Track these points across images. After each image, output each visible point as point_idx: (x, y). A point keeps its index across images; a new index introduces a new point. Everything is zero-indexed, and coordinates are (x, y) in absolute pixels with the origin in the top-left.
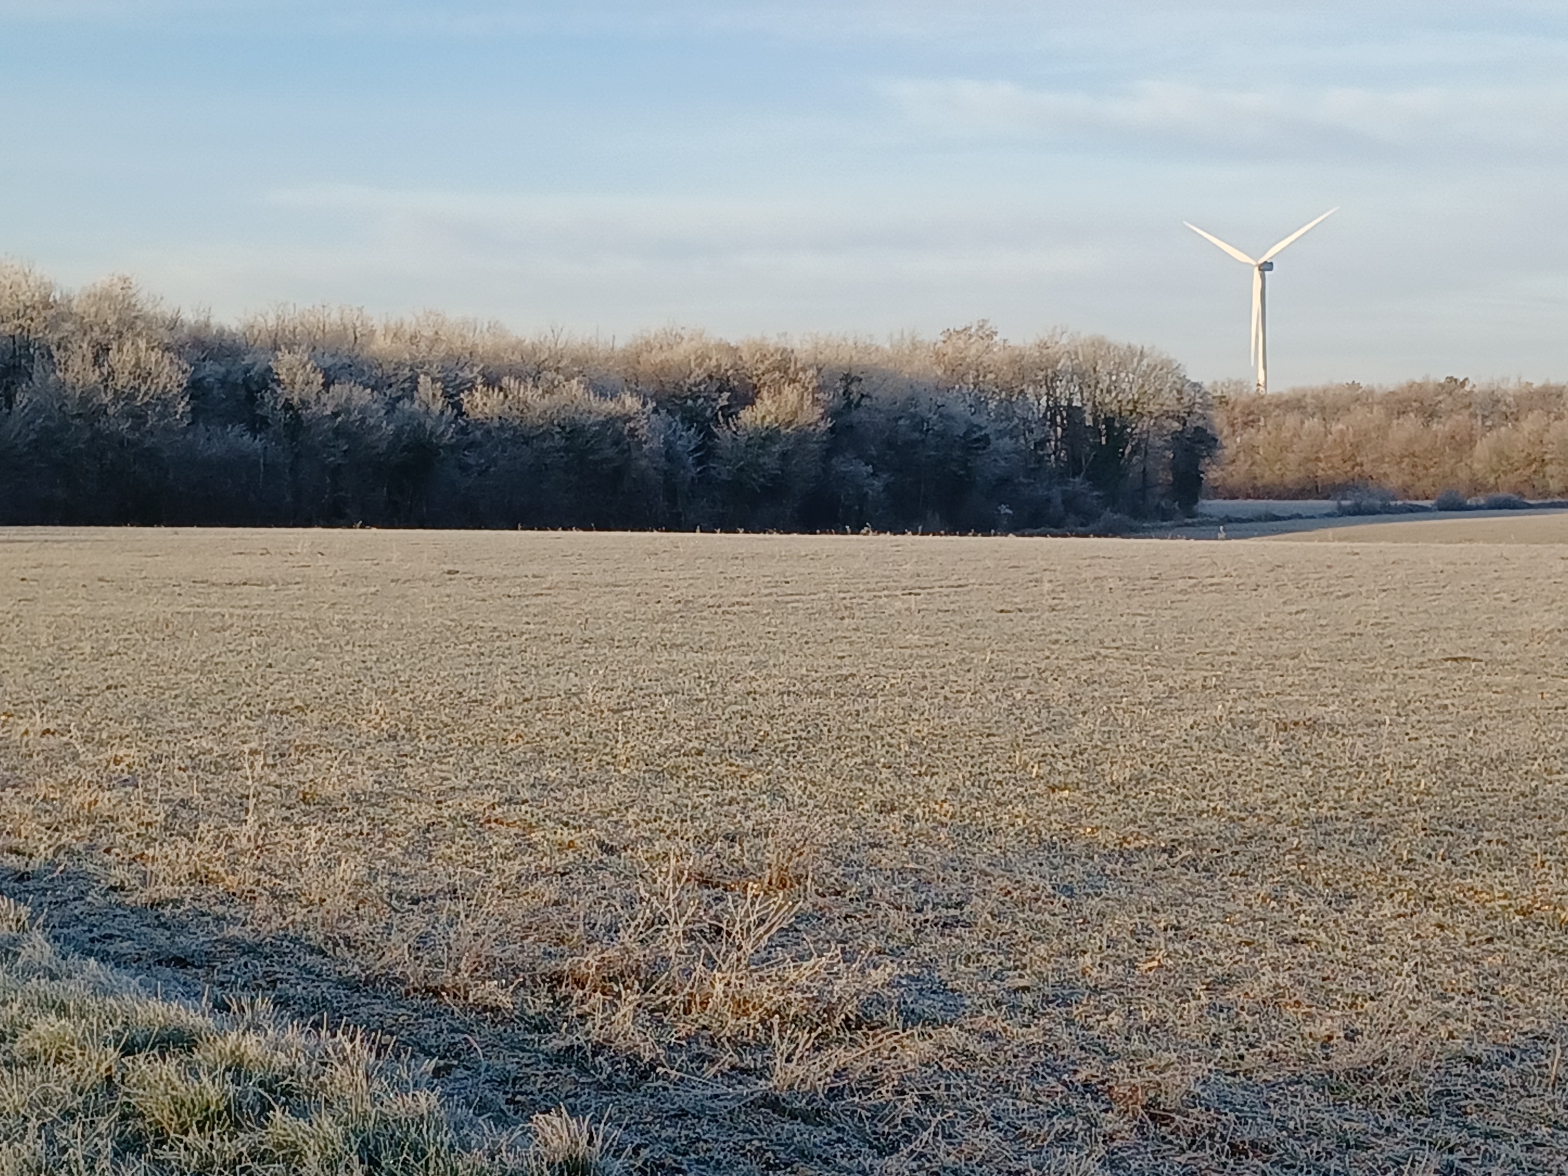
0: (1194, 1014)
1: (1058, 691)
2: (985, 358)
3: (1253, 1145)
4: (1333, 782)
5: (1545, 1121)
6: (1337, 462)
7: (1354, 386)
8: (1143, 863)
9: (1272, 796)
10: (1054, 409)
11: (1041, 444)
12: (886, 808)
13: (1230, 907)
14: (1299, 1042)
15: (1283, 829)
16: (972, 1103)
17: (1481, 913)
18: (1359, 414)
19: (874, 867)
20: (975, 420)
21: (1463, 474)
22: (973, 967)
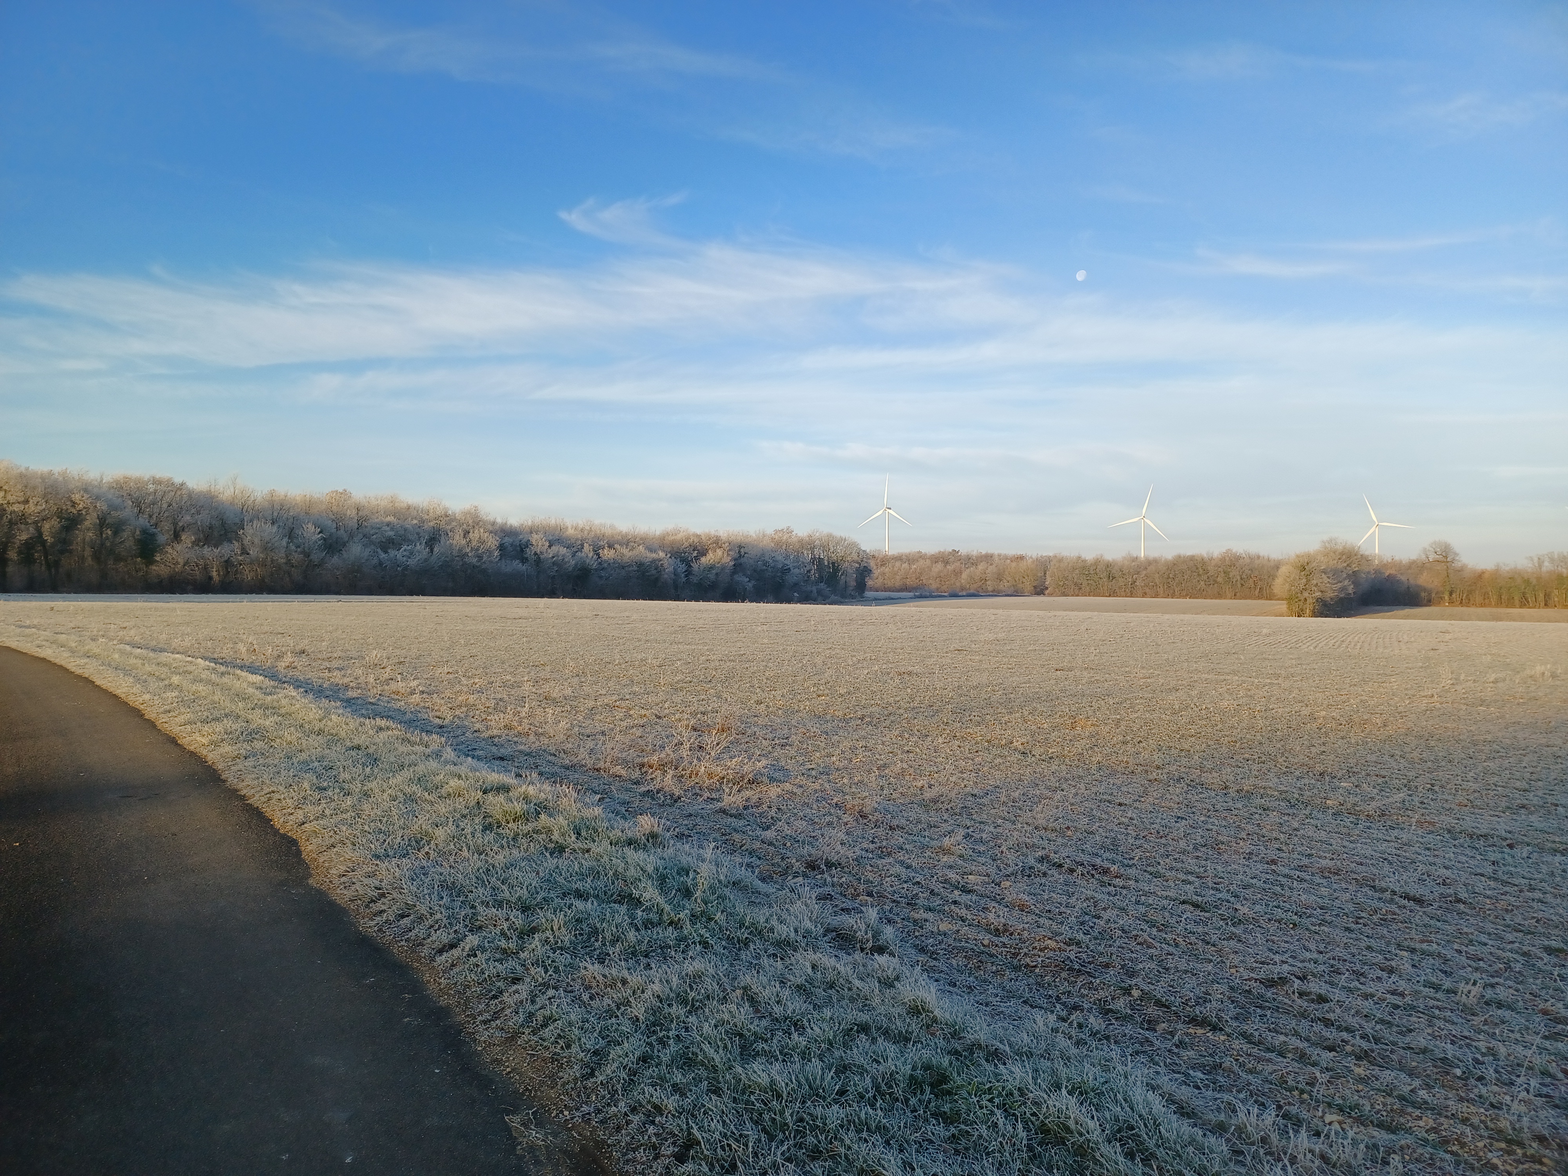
0: (874, 778)
1: (819, 660)
2: (789, 540)
3: (898, 826)
4: (919, 694)
5: (1000, 817)
6: (914, 579)
7: (920, 552)
8: (853, 723)
9: (897, 699)
10: (814, 559)
11: (809, 571)
12: (759, 703)
13: (884, 739)
14: (912, 789)
15: (902, 711)
16: (796, 811)
17: (973, 742)
18: (921, 562)
19: (756, 724)
20: (786, 562)
21: (958, 584)
22: (793, 761)
